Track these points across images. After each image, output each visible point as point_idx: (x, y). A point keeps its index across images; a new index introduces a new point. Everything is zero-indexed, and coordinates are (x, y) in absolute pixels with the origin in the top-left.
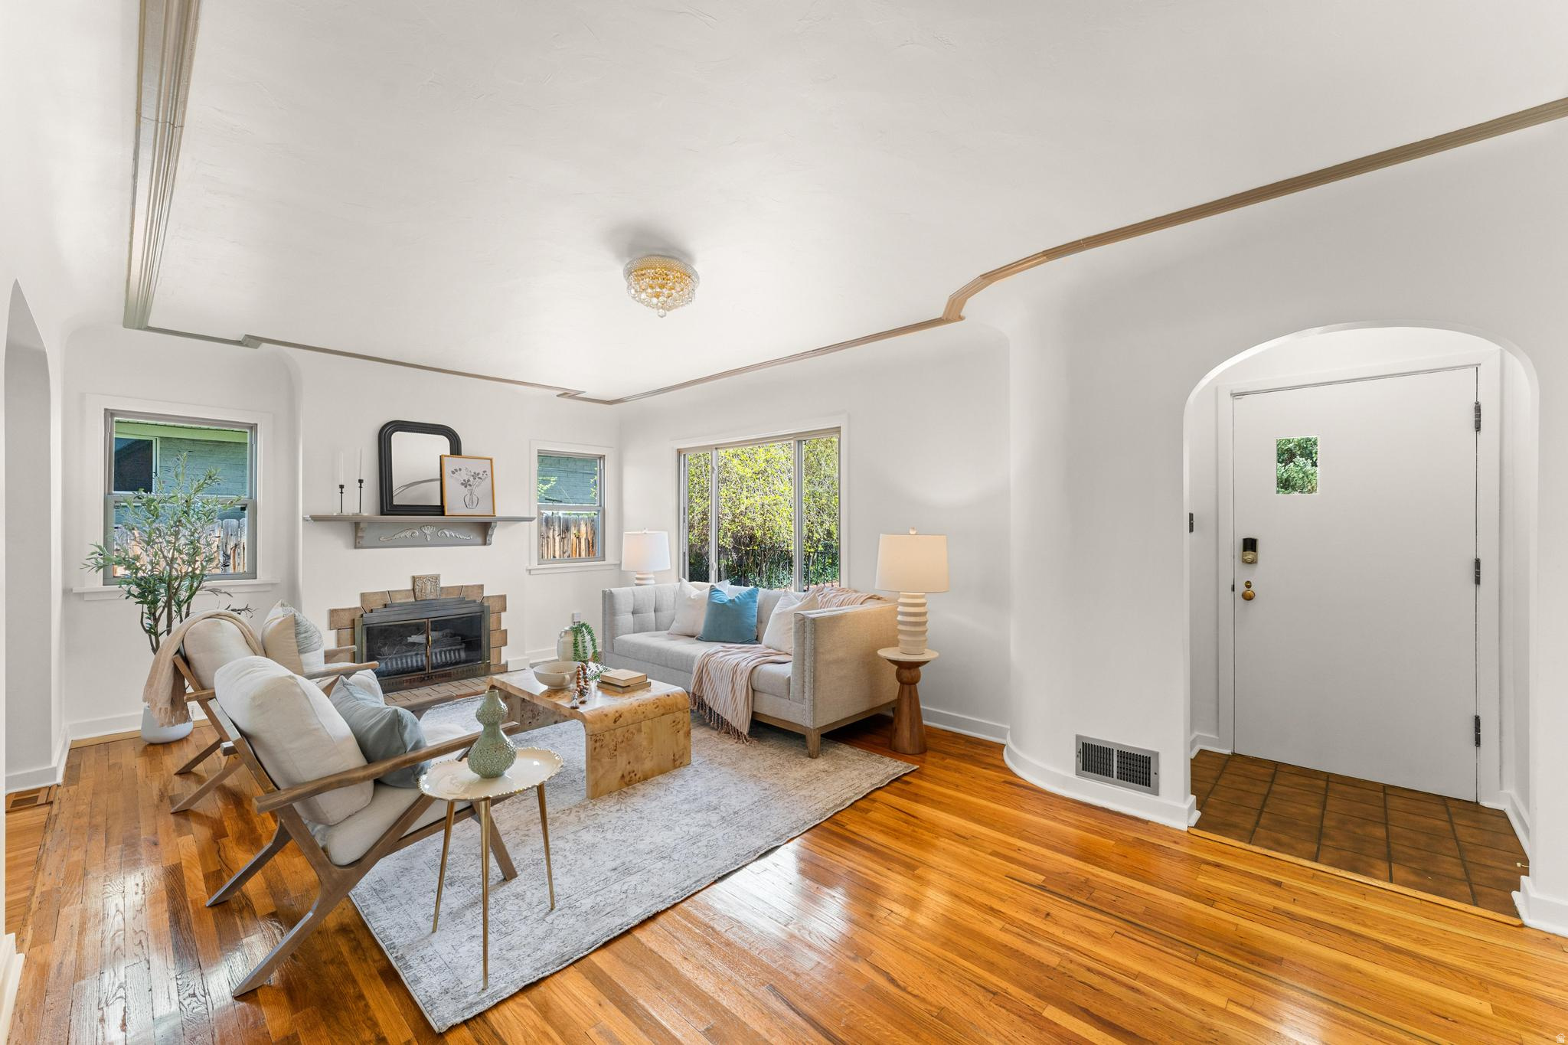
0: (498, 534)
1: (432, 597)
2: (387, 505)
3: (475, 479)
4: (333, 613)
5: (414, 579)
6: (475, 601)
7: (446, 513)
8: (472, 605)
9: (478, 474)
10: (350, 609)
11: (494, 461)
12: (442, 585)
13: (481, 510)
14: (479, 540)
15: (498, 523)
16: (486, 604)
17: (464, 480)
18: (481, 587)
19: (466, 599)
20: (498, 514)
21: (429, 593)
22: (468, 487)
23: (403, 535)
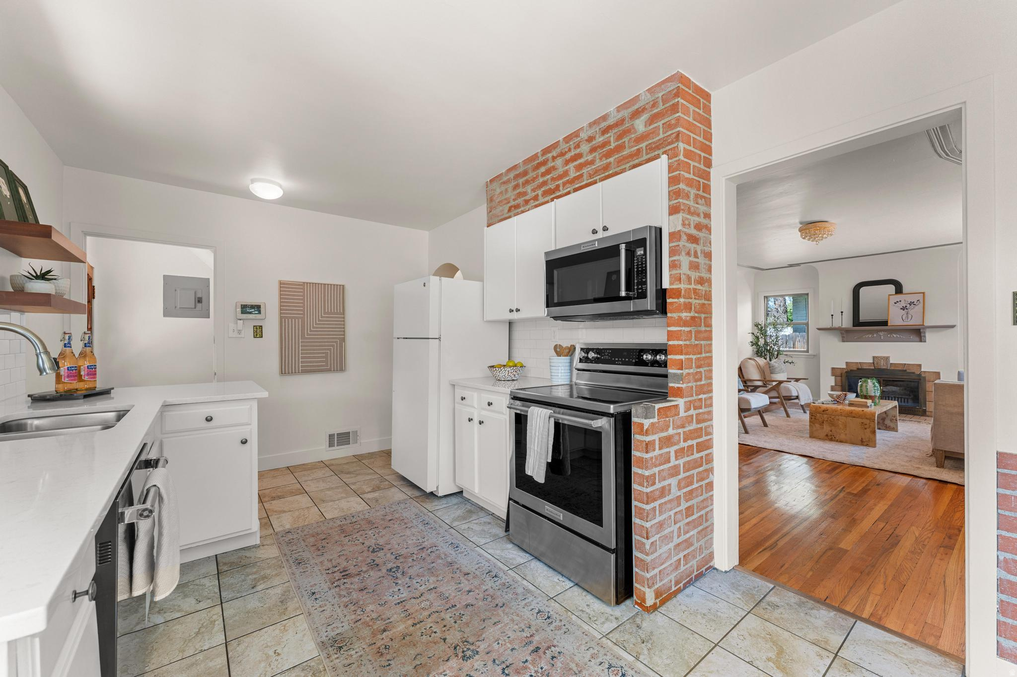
0: (929, 335)
1: (884, 368)
2: (857, 322)
3: (910, 305)
4: (833, 369)
5: (874, 357)
6: (914, 373)
7: (889, 325)
8: (912, 375)
9: (914, 302)
10: (840, 368)
11: (926, 294)
12: (891, 362)
13: (915, 321)
14: (917, 339)
15: (927, 330)
16: (923, 375)
17: (903, 307)
18: (920, 366)
19: (908, 371)
20: (926, 324)
21: (882, 365)
22: (906, 310)
23: (867, 336)
